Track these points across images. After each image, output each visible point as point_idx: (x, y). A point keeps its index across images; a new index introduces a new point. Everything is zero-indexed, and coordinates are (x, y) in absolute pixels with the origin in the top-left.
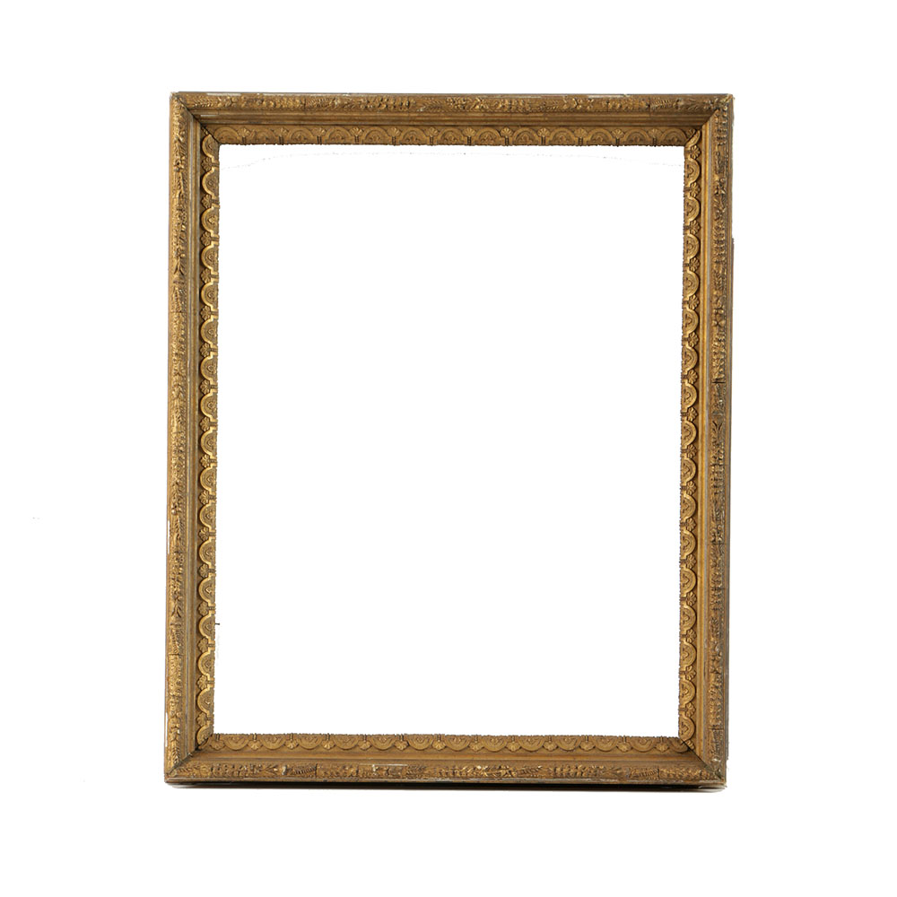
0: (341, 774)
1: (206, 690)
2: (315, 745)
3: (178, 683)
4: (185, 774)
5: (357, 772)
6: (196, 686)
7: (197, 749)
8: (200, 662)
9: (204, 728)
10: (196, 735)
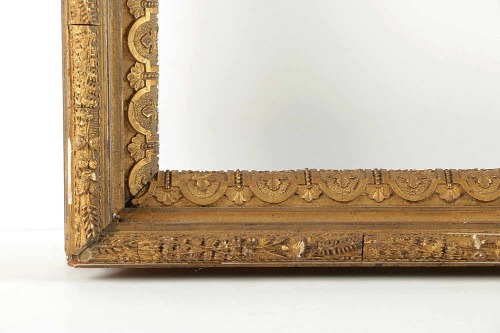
0: (412, 254)
1: (144, 91)
2: (355, 194)
3: (91, 82)
4: (108, 257)
5: (444, 250)
6: (124, 84)
7: (128, 204)
8: (131, 37)
9: (142, 163)
10: (127, 177)
